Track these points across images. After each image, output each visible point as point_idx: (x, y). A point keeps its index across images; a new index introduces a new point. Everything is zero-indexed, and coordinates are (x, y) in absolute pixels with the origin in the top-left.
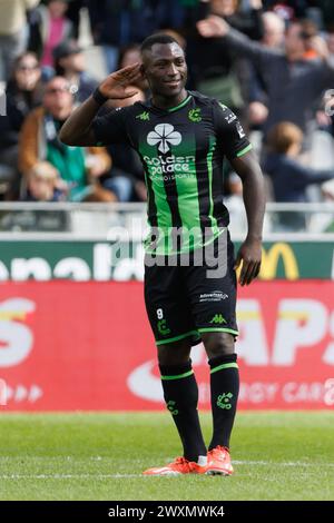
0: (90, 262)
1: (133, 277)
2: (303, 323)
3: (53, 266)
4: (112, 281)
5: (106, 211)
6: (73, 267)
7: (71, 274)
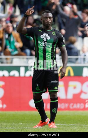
0: (19, 71)
1: (30, 76)
2: (75, 88)
3: (9, 72)
4: (25, 77)
5: (23, 58)
6: (14, 73)
7: (14, 75)
